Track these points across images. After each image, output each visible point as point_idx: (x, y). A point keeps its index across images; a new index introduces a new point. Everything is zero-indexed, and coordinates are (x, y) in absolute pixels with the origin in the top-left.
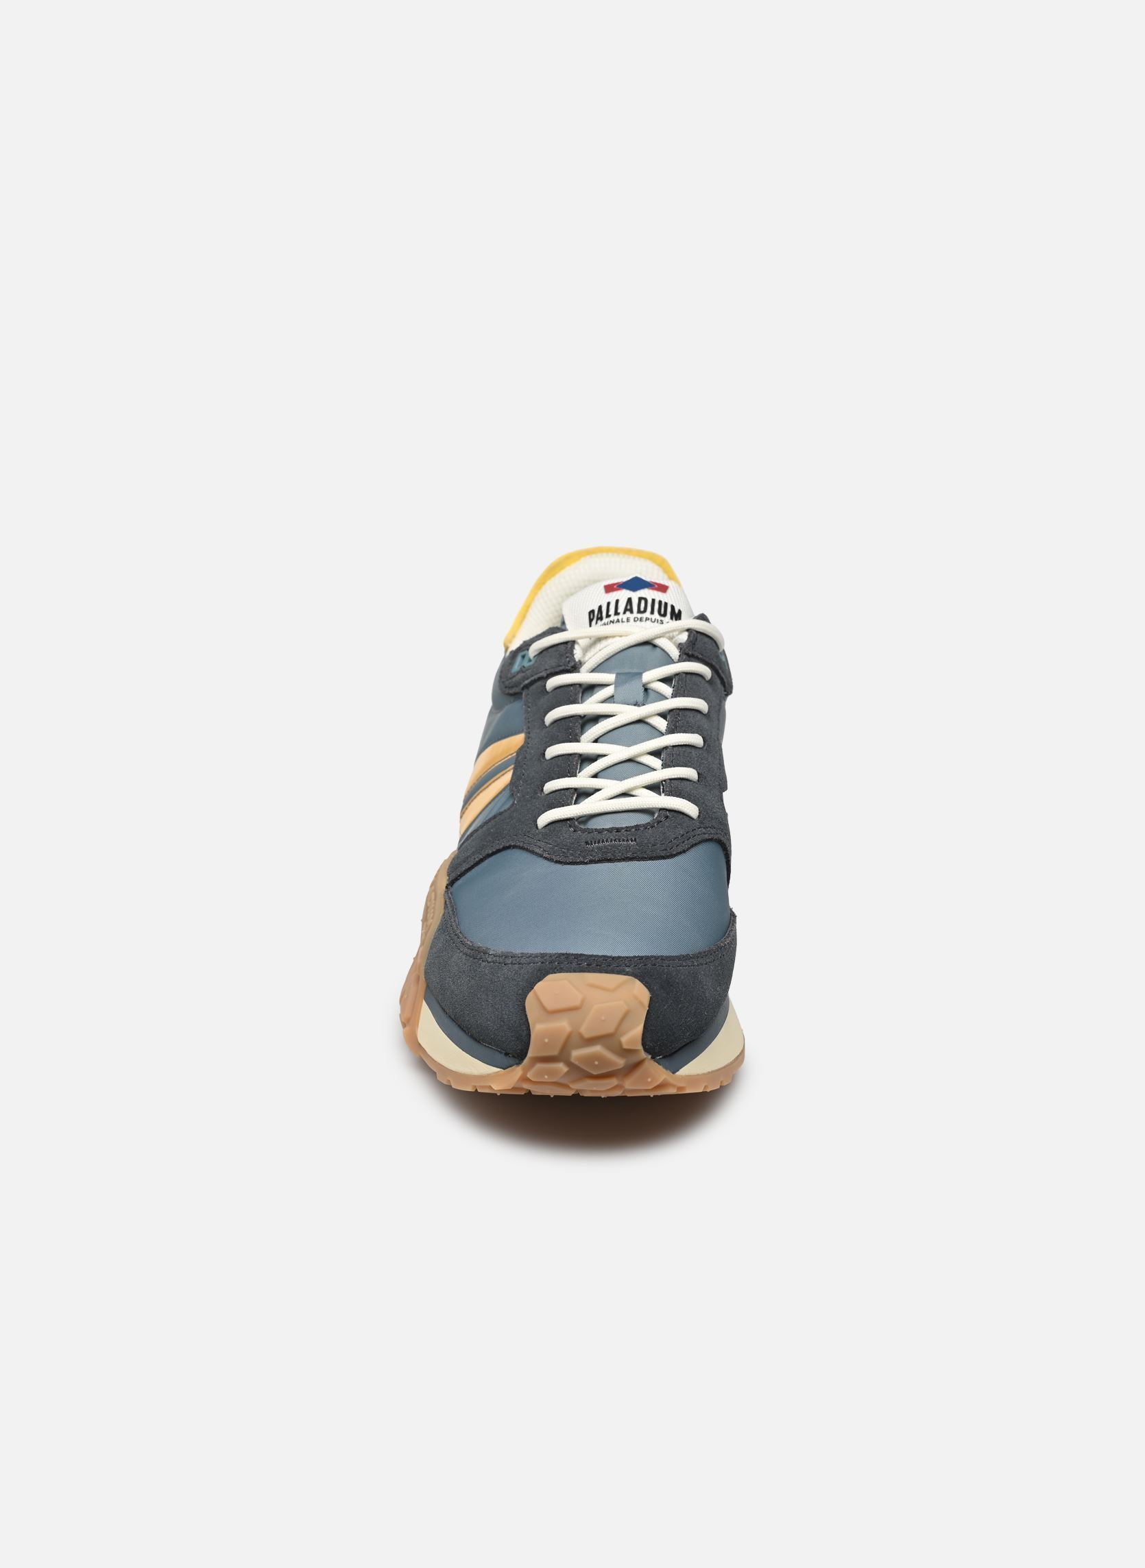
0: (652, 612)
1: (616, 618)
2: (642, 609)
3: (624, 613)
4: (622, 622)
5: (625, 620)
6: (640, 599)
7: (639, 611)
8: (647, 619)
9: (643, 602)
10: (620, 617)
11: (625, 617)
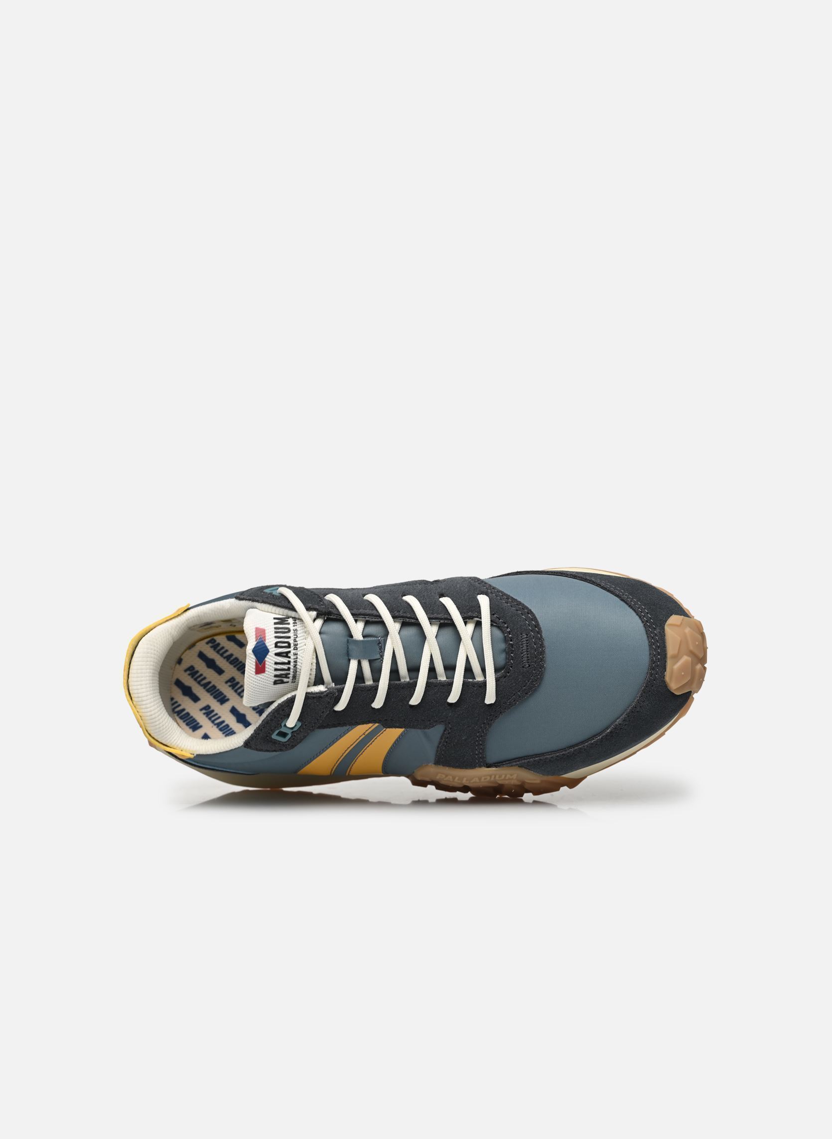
0: (289, 637)
1: (292, 664)
2: (286, 645)
3: (290, 657)
4: (297, 658)
5: (295, 657)
6: (276, 646)
7: (289, 646)
8: (295, 640)
9: (279, 644)
10: (292, 661)
11: (292, 657)
